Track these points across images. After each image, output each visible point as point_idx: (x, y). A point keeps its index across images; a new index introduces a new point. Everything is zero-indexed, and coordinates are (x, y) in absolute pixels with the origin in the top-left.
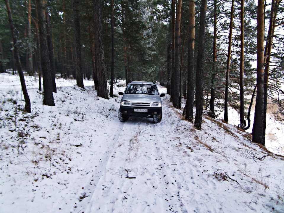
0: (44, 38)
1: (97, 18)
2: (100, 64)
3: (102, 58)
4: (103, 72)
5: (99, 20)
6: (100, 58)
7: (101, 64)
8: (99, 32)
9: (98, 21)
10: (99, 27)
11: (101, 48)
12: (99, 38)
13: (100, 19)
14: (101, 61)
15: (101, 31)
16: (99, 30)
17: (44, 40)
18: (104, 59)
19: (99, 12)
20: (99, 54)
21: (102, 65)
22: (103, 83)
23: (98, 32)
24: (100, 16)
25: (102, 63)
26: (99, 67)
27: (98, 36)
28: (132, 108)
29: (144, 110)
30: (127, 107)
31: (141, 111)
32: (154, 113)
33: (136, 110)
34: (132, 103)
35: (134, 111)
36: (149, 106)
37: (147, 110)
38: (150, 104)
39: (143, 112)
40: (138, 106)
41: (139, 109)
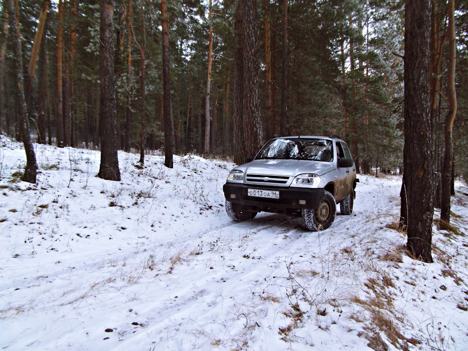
0: (106, 55)
1: (246, 28)
2: (249, 115)
3: (253, 101)
4: (255, 129)
5: (250, 32)
6: (250, 102)
7: (251, 115)
8: (250, 54)
9: (248, 33)
10: (249, 44)
11: (251, 83)
12: (250, 63)
13: (251, 28)
14: (251, 108)
15: (253, 51)
16: (248, 50)
17: (106, 58)
18: (256, 104)
19: (251, 17)
20: (249, 95)
21: (253, 115)
22: (253, 149)
23: (247, 54)
24: (251, 23)
25: (253, 112)
26: (247, 119)
27: (247, 62)
28: (245, 186)
29: (270, 192)
30: (235, 185)
31: (263, 196)
32: (298, 202)
33: (251, 192)
34: (248, 176)
35: (249, 194)
36: (285, 182)
37: (278, 193)
38: (288, 178)
39: (268, 197)
40: (257, 182)
41: (260, 190)
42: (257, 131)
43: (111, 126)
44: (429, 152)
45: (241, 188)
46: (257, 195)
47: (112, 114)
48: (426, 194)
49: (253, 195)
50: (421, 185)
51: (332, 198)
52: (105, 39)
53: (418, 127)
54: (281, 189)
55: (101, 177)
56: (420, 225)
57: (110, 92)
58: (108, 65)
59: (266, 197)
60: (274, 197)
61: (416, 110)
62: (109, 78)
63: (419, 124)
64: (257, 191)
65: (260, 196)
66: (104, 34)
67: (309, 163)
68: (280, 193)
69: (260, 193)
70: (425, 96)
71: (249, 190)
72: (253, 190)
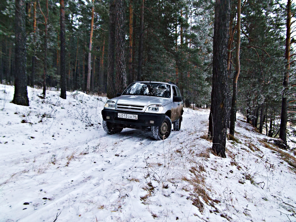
0: (20, 18)
1: (118, 10)
2: (118, 67)
3: (121, 58)
4: (122, 76)
5: (120, 13)
6: (119, 59)
7: (119, 66)
8: (120, 27)
9: (119, 14)
10: (119, 21)
11: (120, 46)
12: (120, 34)
13: (121, 11)
14: (119, 62)
15: (122, 26)
16: (119, 25)
17: (20, 20)
18: (123, 60)
19: (121, 4)
20: (118, 54)
21: (120, 67)
22: (120, 89)
23: (118, 27)
24: (121, 8)
25: (121, 65)
26: (117, 69)
27: (118, 32)
28: (116, 111)
29: (132, 115)
30: (109, 111)
31: (127, 118)
32: (149, 122)
33: (120, 115)
34: (118, 105)
35: (118, 117)
36: (142, 109)
37: (137, 116)
38: (143, 107)
39: (131, 118)
40: (124, 109)
41: (125, 114)
42: (123, 77)
43: (23, 68)
44: (226, 94)
45: (114, 112)
46: (124, 117)
47: (23, 60)
48: (224, 118)
49: (121, 117)
50: (221, 113)
51: (169, 120)
52: (19, 7)
53: (221, 79)
54: (139, 114)
55: (15, 103)
56: (220, 136)
57: (23, 44)
58: (21, 26)
59: (130, 118)
60: (134, 118)
61: (220, 69)
62: (22, 34)
63: (221, 77)
64: (124, 114)
65: (125, 118)
66: (19, 3)
67: (156, 98)
68: (138, 116)
69: (126, 116)
70: (225, 61)
71: (119, 114)
72: (121, 114)
